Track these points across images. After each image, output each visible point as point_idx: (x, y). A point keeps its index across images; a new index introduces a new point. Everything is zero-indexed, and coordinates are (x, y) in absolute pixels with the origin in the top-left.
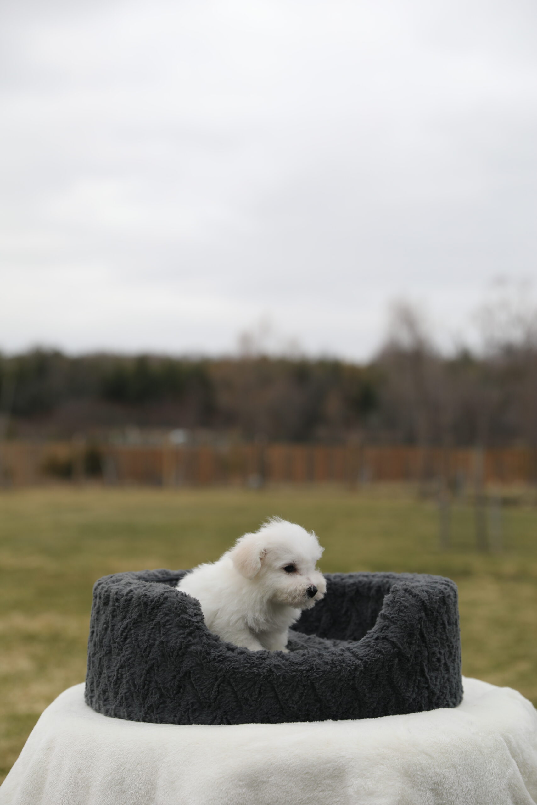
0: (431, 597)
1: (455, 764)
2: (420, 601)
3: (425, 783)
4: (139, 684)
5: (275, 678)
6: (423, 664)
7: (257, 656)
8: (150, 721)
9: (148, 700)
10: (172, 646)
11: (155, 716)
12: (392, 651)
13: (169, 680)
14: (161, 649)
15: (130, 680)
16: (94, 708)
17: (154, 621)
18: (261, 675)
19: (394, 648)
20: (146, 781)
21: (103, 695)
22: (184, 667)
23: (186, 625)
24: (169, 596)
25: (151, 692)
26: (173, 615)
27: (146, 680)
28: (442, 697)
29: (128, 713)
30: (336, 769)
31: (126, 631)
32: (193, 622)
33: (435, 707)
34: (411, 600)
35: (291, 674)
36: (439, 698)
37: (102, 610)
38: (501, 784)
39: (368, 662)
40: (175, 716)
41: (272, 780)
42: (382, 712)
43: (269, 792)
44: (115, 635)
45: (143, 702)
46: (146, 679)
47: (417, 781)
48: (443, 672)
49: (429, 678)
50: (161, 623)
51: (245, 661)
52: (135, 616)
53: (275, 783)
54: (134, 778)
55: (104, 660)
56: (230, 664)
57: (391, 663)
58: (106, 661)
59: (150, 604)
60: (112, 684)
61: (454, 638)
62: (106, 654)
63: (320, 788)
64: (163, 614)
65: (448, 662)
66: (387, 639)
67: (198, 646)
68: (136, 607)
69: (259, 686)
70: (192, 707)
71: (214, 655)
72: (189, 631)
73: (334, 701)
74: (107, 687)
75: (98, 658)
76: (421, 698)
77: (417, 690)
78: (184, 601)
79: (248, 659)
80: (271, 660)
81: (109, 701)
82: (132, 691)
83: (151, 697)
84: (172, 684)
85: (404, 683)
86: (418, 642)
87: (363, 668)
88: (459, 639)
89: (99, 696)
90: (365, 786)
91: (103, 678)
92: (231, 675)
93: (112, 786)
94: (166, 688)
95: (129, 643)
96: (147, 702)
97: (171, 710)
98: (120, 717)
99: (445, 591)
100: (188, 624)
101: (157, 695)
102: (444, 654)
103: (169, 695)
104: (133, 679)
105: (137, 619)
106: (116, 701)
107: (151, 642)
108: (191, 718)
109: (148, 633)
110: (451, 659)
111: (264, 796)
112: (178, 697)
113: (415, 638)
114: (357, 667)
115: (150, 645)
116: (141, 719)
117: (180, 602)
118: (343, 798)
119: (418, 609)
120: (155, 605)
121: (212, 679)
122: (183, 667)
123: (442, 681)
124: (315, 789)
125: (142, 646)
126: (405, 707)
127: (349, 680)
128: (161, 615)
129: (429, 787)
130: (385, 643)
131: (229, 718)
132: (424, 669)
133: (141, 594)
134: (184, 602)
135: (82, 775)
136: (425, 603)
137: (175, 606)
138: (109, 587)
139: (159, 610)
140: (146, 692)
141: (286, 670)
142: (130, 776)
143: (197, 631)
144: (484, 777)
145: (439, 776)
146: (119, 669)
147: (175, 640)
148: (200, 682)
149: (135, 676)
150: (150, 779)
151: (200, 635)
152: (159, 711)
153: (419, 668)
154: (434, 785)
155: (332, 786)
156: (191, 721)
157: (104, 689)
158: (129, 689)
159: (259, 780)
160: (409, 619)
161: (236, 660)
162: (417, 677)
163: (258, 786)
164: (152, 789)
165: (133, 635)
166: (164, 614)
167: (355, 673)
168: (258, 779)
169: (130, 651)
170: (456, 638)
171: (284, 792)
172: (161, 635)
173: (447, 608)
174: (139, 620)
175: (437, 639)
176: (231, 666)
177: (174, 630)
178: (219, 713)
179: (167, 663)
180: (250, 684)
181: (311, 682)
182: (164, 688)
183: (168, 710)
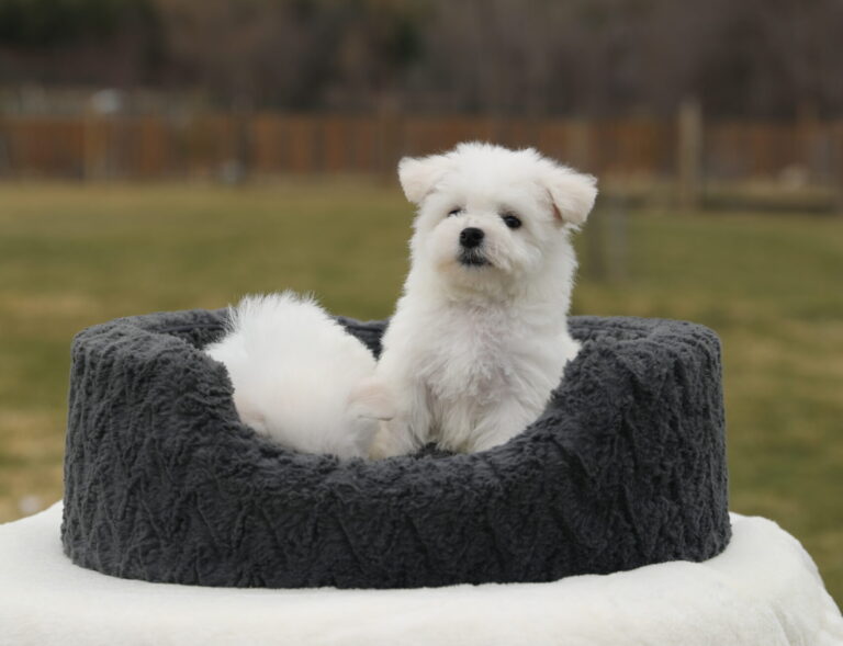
0: (650, 367)
4: (118, 512)
5: (340, 507)
6: (623, 487)
8: (134, 577)
9: (132, 540)
10: (167, 448)
11: (142, 570)
12: (560, 463)
13: (163, 506)
14: (152, 451)
17: (143, 402)
18: (316, 503)
19: (565, 458)
22: (186, 484)
23: (193, 410)
24: (171, 359)
25: (135, 526)
26: (173, 392)
27: (128, 506)
29: (103, 561)
31: (103, 419)
33: (651, 562)
34: (608, 372)
35: (370, 501)
37: (76, 383)
39: (512, 481)
40: (174, 570)
44: (88, 427)
45: (124, 543)
46: (128, 504)
50: (153, 406)
51: (290, 476)
52: (115, 393)
56: (262, 481)
57: (556, 486)
58: (76, 470)
59: (138, 374)
62: (77, 459)
64: (157, 391)
67: (209, 448)
68: (118, 377)
69: (314, 521)
70: (201, 554)
71: (236, 465)
72: (195, 421)
73: (451, 550)
75: (69, 464)
76: (620, 547)
77: (610, 533)
80: (337, 475)
81: (80, 539)
83: (135, 535)
84: (168, 515)
85: (586, 523)
87: (503, 493)
92: (265, 500)
95: (105, 441)
96: (130, 544)
97: (167, 559)
99: (682, 356)
101: (145, 533)
102: (673, 469)
103: (163, 533)
104: (111, 503)
105: (118, 400)
106: (88, 540)
107: (137, 439)
108: (200, 575)
109: (133, 424)
112: (179, 537)
114: (491, 491)
115: (136, 445)
116: (121, 573)
117: (189, 372)
120: (145, 374)
121: (234, 507)
122: (184, 484)
125: (124, 446)
127: (477, 514)
128: (154, 392)
130: (549, 449)
131: (263, 576)
132: (626, 495)
133: (127, 355)
134: (196, 371)
136: (637, 379)
138: (84, 343)
139: (151, 384)
140: (127, 526)
141: (361, 494)
143: (211, 421)
146: (92, 484)
147: (173, 437)
148: (213, 511)
149: (112, 498)
152: (149, 559)
153: (617, 494)
161: (275, 473)
162: (612, 510)
165: (113, 427)
166: (159, 391)
167: (488, 502)
169: (106, 455)
172: (153, 428)
174: (121, 401)
176: (264, 484)
177: (172, 419)
178: (247, 566)
179: (159, 476)
180: (297, 518)
181: (407, 517)
182: (157, 521)
183: (163, 558)
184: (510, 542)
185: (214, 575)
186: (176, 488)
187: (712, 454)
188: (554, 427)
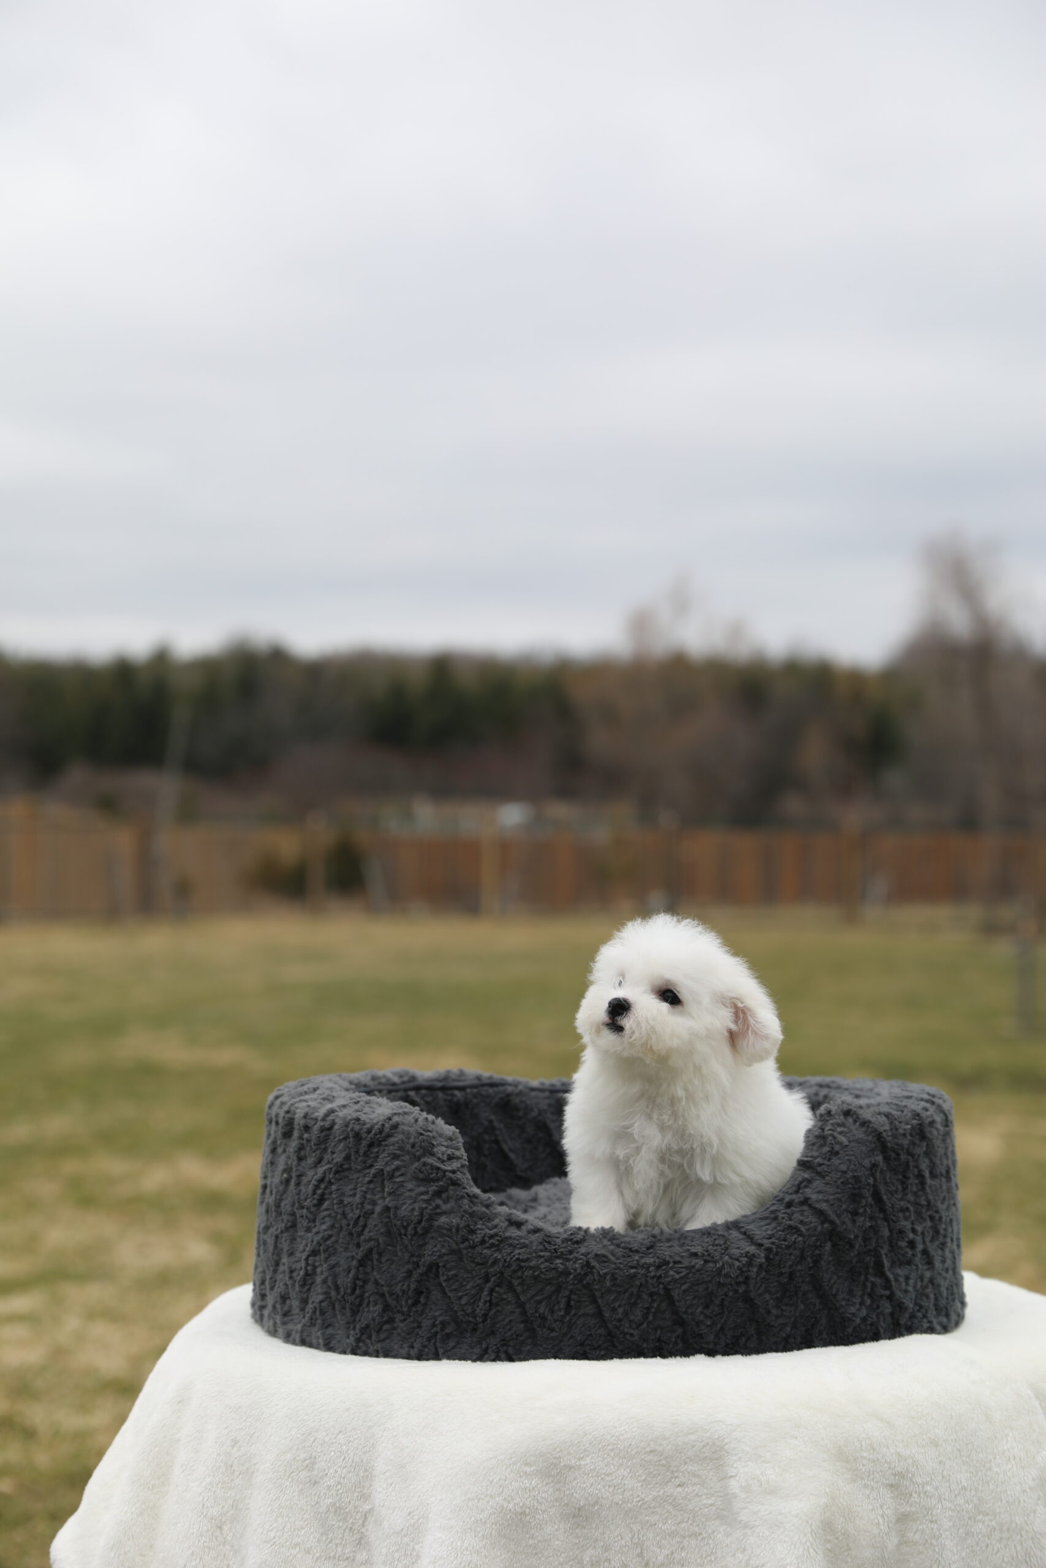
0: (895, 1126)
1: (936, 1439)
2: (873, 1134)
3: (877, 1473)
4: (345, 1286)
5: (597, 1278)
6: (880, 1252)
7: (565, 1236)
8: (365, 1354)
9: (362, 1315)
10: (405, 1216)
11: (374, 1346)
12: (819, 1228)
13: (399, 1278)
14: (385, 1220)
15: (329, 1278)
16: (266, 1328)
17: (374, 1168)
18: (569, 1274)
19: (823, 1223)
20: (354, 1464)
21: (281, 1304)
22: (426, 1255)
23: (432, 1176)
24: (400, 1123)
25: (366, 1301)
26: (407, 1157)
27: (358, 1279)
28: (920, 1315)
29: (325, 1339)
30: (708, 1444)
31: (323, 1186)
32: (445, 1171)
33: (905, 1333)
34: (855, 1132)
35: (627, 1272)
36: (912, 1317)
37: (280, 1146)
38: (1026, 1478)
39: (772, 1248)
40: (412, 1347)
41: (587, 1465)
42: (801, 1343)
43: (582, 1486)
44: (302, 1194)
45: (352, 1319)
46: (358, 1276)
47: (861, 1470)
48: (920, 1266)
49: (893, 1279)
50: (385, 1172)
51: (541, 1247)
52: (338, 1158)
53: (591, 1470)
54: (333, 1458)
55: (283, 1239)
56: (512, 1252)
57: (817, 1252)
58: (285, 1241)
59: (366, 1137)
60: (297, 1284)
61: (942, 1203)
62: (287, 1229)
63: (677, 1480)
64: (389, 1156)
65: (932, 1248)
66: (810, 1206)
67: (452, 1216)
68: (340, 1141)
69: (567, 1293)
70: (443, 1329)
71: (482, 1235)
72: (435, 1188)
73: (709, 1323)
74: (288, 1289)
75: (272, 1235)
76: (877, 1316)
77: (868, 1302)
78: (429, 1131)
79: (546, 1242)
80: (589, 1245)
81: (292, 1315)
82: (333, 1298)
83: (366, 1310)
84: (405, 1287)
85: (844, 1289)
86: (869, 1210)
87: (763, 1260)
88: (954, 1204)
89: (274, 1307)
90: (760, 1477)
91: (281, 1273)
92: (515, 1271)
93: (292, 1473)
94: (394, 1294)
95: (327, 1209)
96: (360, 1320)
97: (403, 1334)
98: (311, 1346)
99: (924, 1114)
100: (434, 1175)
101: (379, 1308)
102: (923, 1233)
103: (399, 1308)
104: (335, 1276)
105: (341, 1165)
106: (304, 1317)
107: (367, 1207)
108: (441, 1351)
109: (362, 1191)
110: (937, 1243)
111: (573, 1493)
112: (417, 1311)
113: (864, 1202)
114: (751, 1258)
115: (365, 1213)
116: (348, 1351)
117: (422, 1134)
118: (722, 1499)
119: (868, 1149)
120: (374, 1138)
121: (480, 1279)
122: (424, 1254)
123: (919, 1284)
124: (667, 1482)
125: (351, 1215)
126: (846, 1333)
127: (738, 1284)
128: (385, 1157)
129: (884, 1481)
130: (806, 1213)
132: (883, 1261)
133: (349, 1117)
134: (429, 1133)
135: (239, 1450)
136: (885, 1138)
137: (412, 1140)
138: (292, 1104)
139: (382, 1148)
140: (357, 1301)
141: (617, 1265)
142: (325, 1454)
143: (451, 1188)
144: (993, 1465)
145: (906, 1460)
146: (309, 1256)
147: (410, 1204)
148: (457, 1283)
149: (337, 1269)
150: (362, 1460)
151: (458, 1195)
152: (382, 1336)
153: (873, 1259)
154: (895, 1477)
155: (699, 1476)
156: (440, 1356)
157: (283, 1293)
158: (327, 1293)
159: (562, 1464)
160: (852, 1167)
161: (524, 1243)
162: (869, 1277)
163: (560, 1474)
164: (365, 1478)
165: (336, 1194)
166: (392, 1156)
167: (749, 1271)
168: (560, 1462)
169: (329, 1224)
170: (946, 1203)
171: (609, 1486)
172: (385, 1195)
173: (927, 1146)
174: (345, 1166)
175: (909, 1205)
176: (514, 1256)
177: (409, 1186)
178: (493, 1342)
179: (395, 1247)
180: (549, 1289)
181: (665, 1288)
182: (391, 1294)
183: (399, 1334)
184: (769, 1312)
185: (457, 1350)
188: (806, 1190)
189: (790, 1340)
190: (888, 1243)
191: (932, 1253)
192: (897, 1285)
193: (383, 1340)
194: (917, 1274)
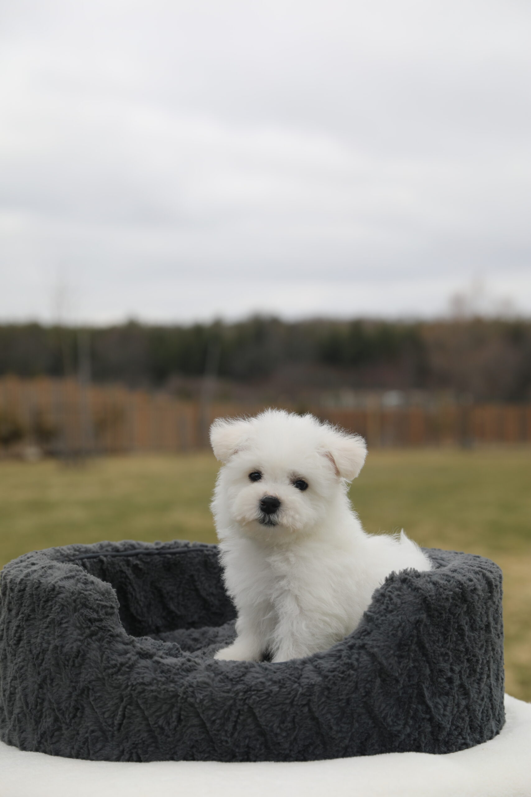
0: (438, 592)
2: (421, 598)
4: (31, 703)
6: (421, 686)
8: (44, 752)
9: (41, 725)
10: (67, 652)
11: (49, 747)
12: (371, 667)
13: (64, 698)
14: (55, 655)
15: (22, 696)
17: (49, 617)
18: (178, 696)
19: (373, 663)
25: (44, 714)
27: (39, 698)
28: (456, 733)
29: (21, 741)
31: (19, 630)
34: (407, 595)
35: (222, 695)
36: (449, 734)
40: (71, 749)
44: (9, 636)
45: (36, 727)
46: (39, 696)
48: (457, 696)
49: (432, 706)
50: (56, 620)
52: (28, 610)
57: (369, 685)
59: (44, 595)
60: (6, 700)
66: (366, 649)
69: (178, 710)
70: (91, 737)
73: (284, 734)
76: (418, 734)
77: (411, 722)
78: (90, 590)
81: (5, 722)
82: (25, 711)
83: (44, 721)
84: (67, 705)
85: (392, 713)
86: (412, 655)
87: (323, 689)
92: (140, 693)
95: (22, 647)
96: (41, 728)
97: (67, 739)
101: (52, 719)
102: (460, 672)
103: (64, 719)
104: (26, 696)
106: (10, 724)
107: (45, 645)
109: (41, 634)
112: (75, 722)
113: (409, 648)
115: (43, 650)
117: (82, 593)
119: (415, 609)
121: (117, 699)
122: (80, 681)
123: (456, 710)
125: (35, 651)
128: (56, 609)
130: (362, 654)
131: (140, 752)
132: (424, 693)
134: (88, 592)
137: (75, 597)
140: (39, 714)
141: (215, 689)
146: (12, 680)
147: (71, 643)
148: (101, 702)
149: (27, 691)
152: (54, 740)
153: (416, 691)
158: (21, 708)
162: (412, 704)
165: (26, 636)
166: (61, 609)
169: (22, 658)
172: (56, 637)
174: (32, 616)
176: (140, 682)
177: (71, 630)
178: (127, 745)
179: (60, 674)
180: (165, 707)
181: (249, 707)
182: (59, 710)
183: (65, 739)
184: (331, 728)
185: (102, 751)
186: (73, 684)
187: (492, 660)
188: (366, 638)
189: (348, 750)
190: (429, 679)
191: (468, 686)
192: (436, 711)
193: (55, 743)
194: (454, 702)
